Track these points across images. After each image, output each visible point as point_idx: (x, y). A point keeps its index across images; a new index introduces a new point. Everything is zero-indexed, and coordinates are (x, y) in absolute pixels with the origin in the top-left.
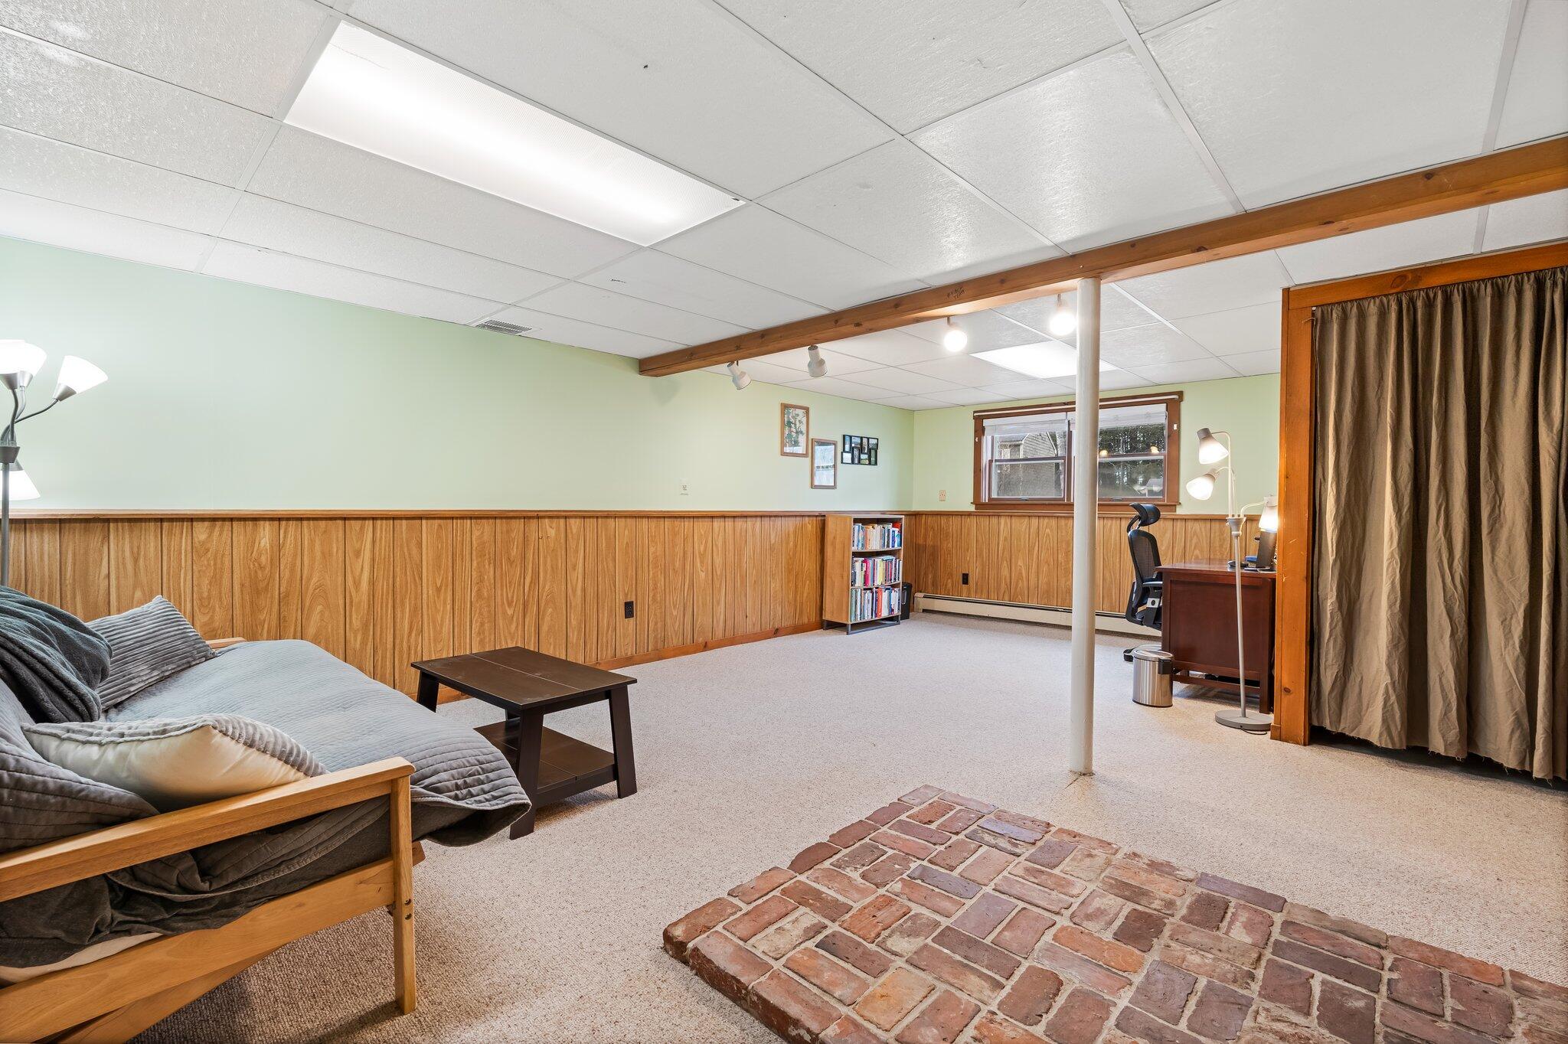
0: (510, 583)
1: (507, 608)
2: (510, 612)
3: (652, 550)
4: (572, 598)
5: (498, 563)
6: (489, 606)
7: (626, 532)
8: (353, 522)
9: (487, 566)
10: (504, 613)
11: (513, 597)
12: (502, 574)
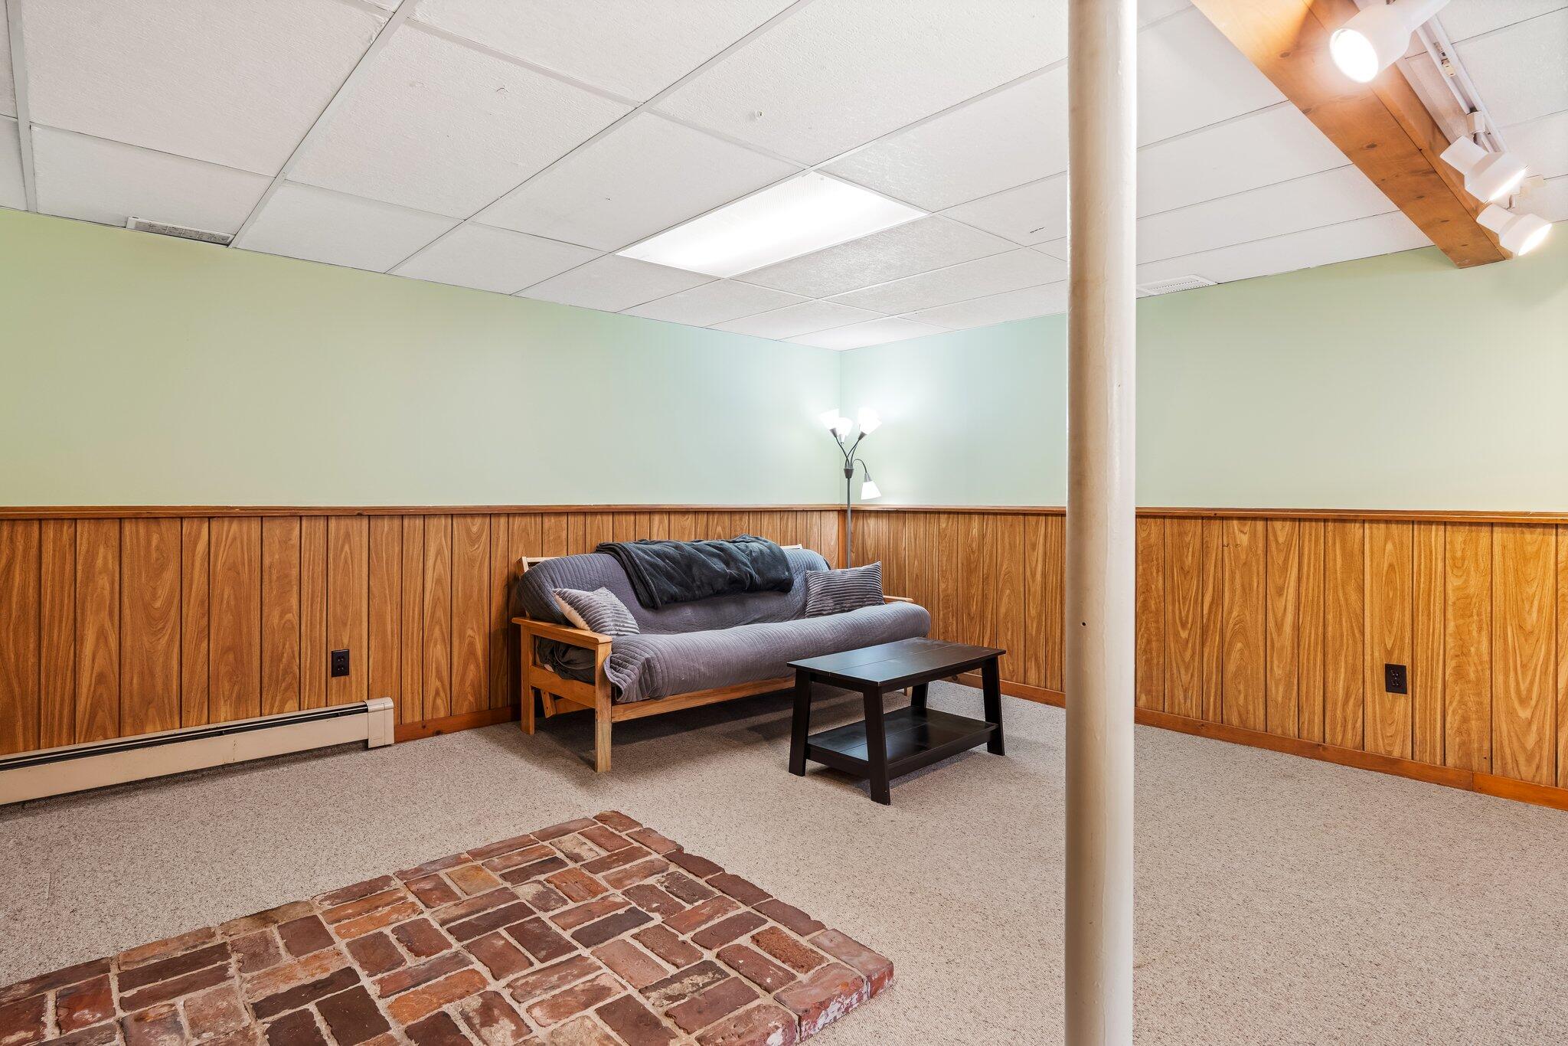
0: (1184, 598)
1: (1180, 628)
2: (1184, 634)
3: (1453, 582)
4: (1275, 635)
5: (1168, 573)
6: (1157, 622)
7: (1389, 546)
8: (1030, 518)
9: (1155, 574)
10: (1177, 634)
11: (1187, 617)
12: (1173, 587)
